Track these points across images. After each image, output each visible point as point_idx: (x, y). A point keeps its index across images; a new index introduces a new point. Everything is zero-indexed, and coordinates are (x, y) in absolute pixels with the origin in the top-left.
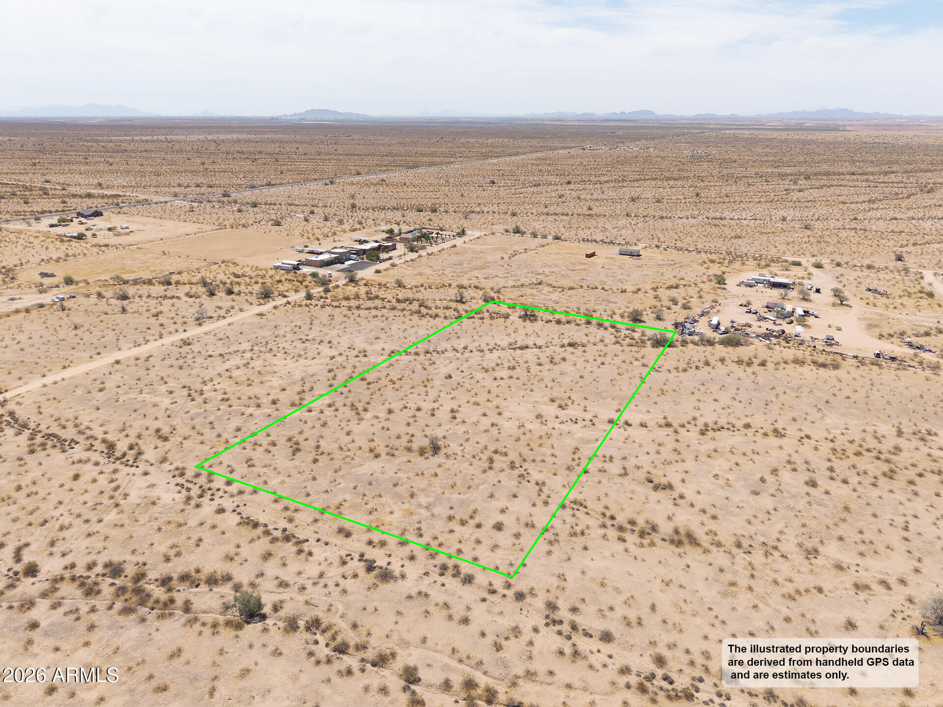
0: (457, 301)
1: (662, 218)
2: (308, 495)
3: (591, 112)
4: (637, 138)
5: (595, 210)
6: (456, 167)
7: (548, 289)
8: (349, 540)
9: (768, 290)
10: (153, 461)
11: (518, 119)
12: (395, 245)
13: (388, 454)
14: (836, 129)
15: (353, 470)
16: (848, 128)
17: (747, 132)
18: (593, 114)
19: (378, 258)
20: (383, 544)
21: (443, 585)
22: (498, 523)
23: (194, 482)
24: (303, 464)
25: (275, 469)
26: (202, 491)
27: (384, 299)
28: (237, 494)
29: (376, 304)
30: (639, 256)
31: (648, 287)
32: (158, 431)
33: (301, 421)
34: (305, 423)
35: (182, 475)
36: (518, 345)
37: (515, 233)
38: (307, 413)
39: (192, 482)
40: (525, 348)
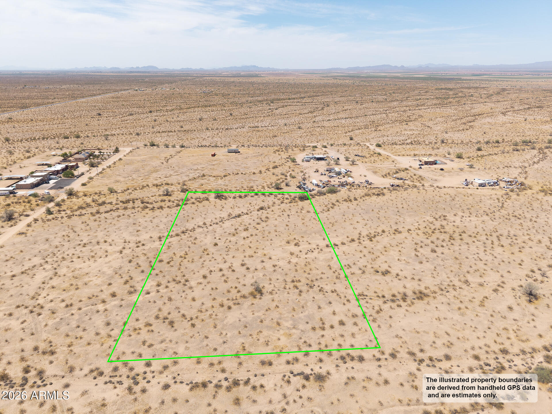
0: (164, 195)
1: (227, 129)
2: (215, 350)
3: (117, 67)
4: (161, 83)
5: (186, 128)
6: (58, 106)
7: (212, 179)
8: (273, 366)
9: (317, 162)
10: (63, 374)
11: (68, 72)
12: (77, 164)
13: (235, 304)
14: (256, 76)
15: (225, 322)
16: (262, 75)
17: (218, 78)
18: (118, 68)
19: (73, 175)
20: (297, 360)
21: (353, 368)
22: (339, 321)
23: (118, 376)
24: (186, 331)
25: (171, 341)
26: (132, 379)
27: (111, 203)
28: (165, 370)
29: (108, 207)
30: (239, 152)
31: (263, 169)
32: (36, 349)
33: (150, 302)
34: (155, 302)
35: (101, 374)
36: (234, 215)
37: (152, 146)
38: (148, 296)
39: (116, 376)
40: (239, 216)
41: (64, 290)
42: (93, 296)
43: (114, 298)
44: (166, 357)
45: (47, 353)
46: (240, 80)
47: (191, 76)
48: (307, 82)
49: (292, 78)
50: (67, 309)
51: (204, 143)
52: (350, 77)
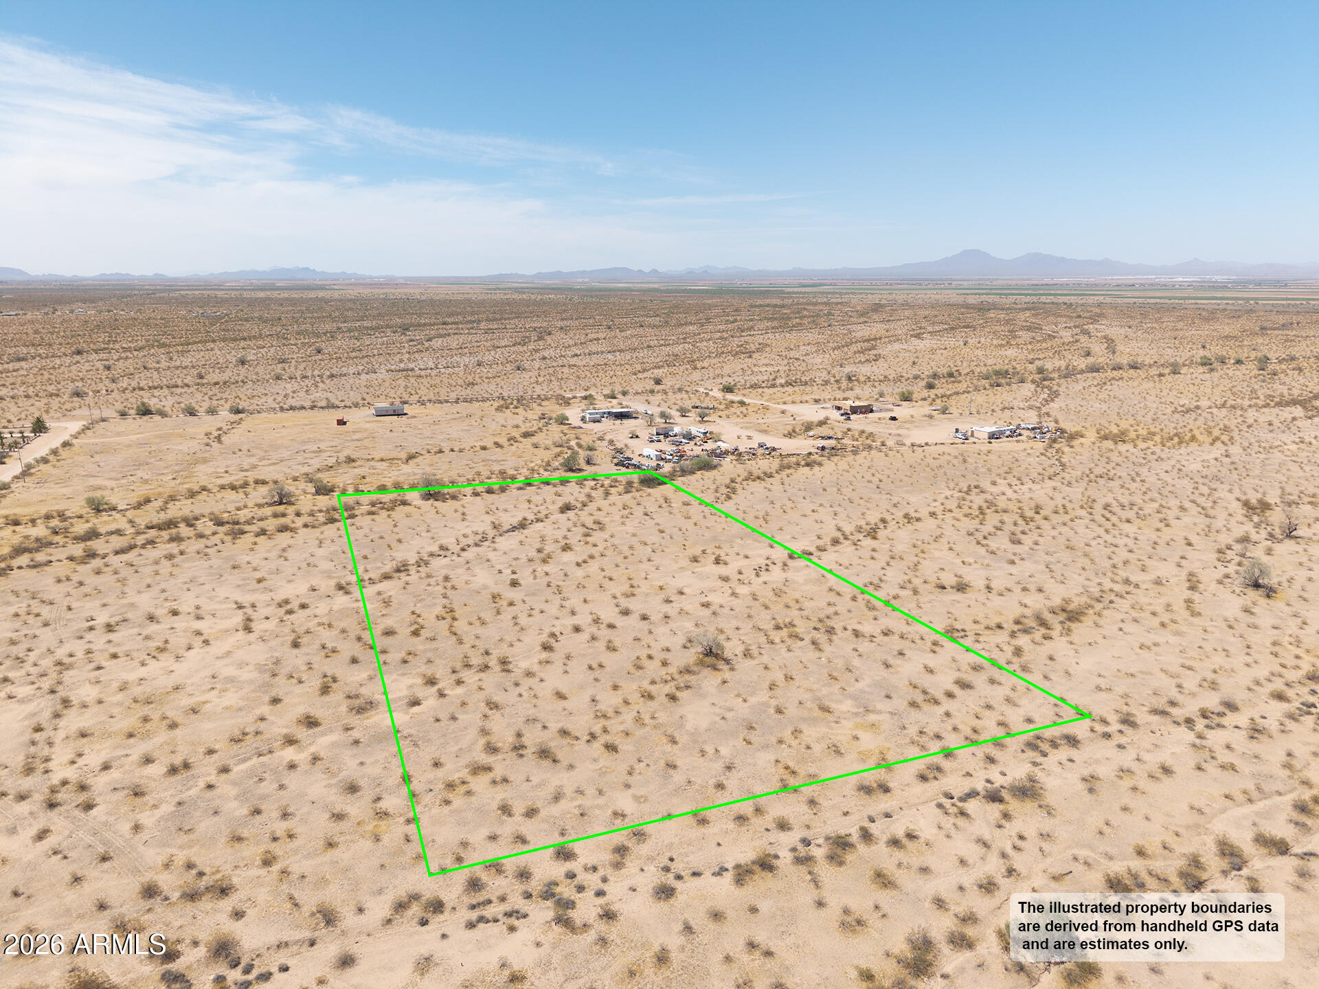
0: (274, 504)
1: (332, 376)
2: (720, 787)
5: (213, 378)
7: (379, 465)
8: (898, 792)
9: (620, 420)
10: (305, 935)
13: (678, 689)
15: (689, 728)
20: (937, 769)
21: (1071, 761)
23: (494, 899)
24: (602, 763)
25: (580, 792)
26: (545, 898)
27: (118, 532)
28: (623, 856)
29: (117, 542)
30: (406, 414)
31: (503, 440)
32: (150, 892)
33: (438, 720)
34: (454, 718)
35: (437, 906)
36: (506, 527)
37: (144, 414)
38: (416, 709)
39: (490, 902)
40: (522, 525)
41: (131, 735)
42: (245, 734)
43: (316, 730)
44: (599, 829)
45: (201, 895)
46: (282, 295)
47: (139, 290)
48: (460, 297)
49: (417, 291)
50: (178, 777)
51: (291, 402)
52: (554, 289)
